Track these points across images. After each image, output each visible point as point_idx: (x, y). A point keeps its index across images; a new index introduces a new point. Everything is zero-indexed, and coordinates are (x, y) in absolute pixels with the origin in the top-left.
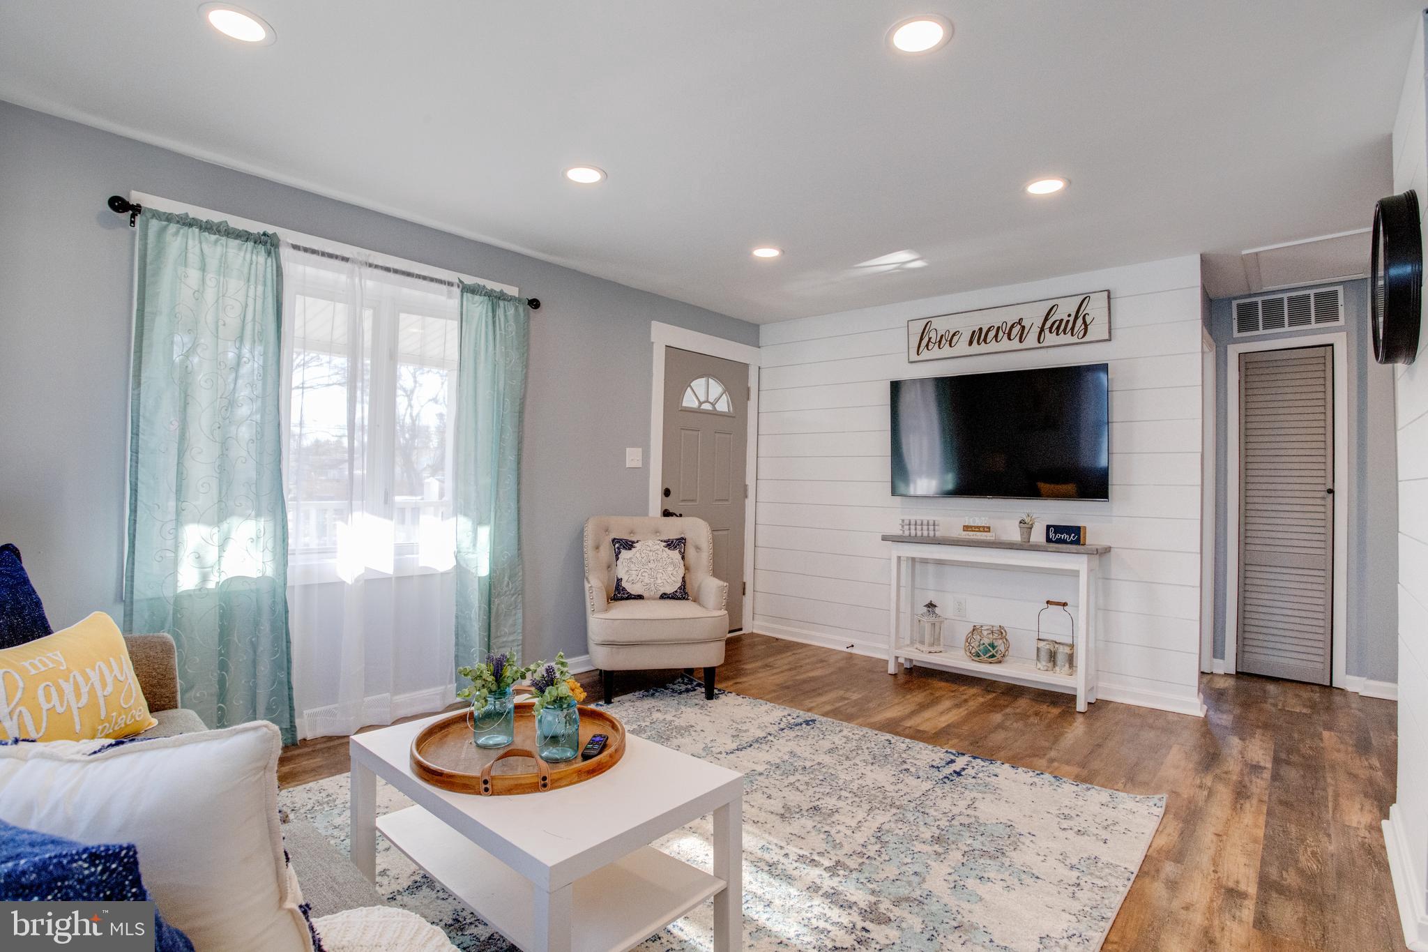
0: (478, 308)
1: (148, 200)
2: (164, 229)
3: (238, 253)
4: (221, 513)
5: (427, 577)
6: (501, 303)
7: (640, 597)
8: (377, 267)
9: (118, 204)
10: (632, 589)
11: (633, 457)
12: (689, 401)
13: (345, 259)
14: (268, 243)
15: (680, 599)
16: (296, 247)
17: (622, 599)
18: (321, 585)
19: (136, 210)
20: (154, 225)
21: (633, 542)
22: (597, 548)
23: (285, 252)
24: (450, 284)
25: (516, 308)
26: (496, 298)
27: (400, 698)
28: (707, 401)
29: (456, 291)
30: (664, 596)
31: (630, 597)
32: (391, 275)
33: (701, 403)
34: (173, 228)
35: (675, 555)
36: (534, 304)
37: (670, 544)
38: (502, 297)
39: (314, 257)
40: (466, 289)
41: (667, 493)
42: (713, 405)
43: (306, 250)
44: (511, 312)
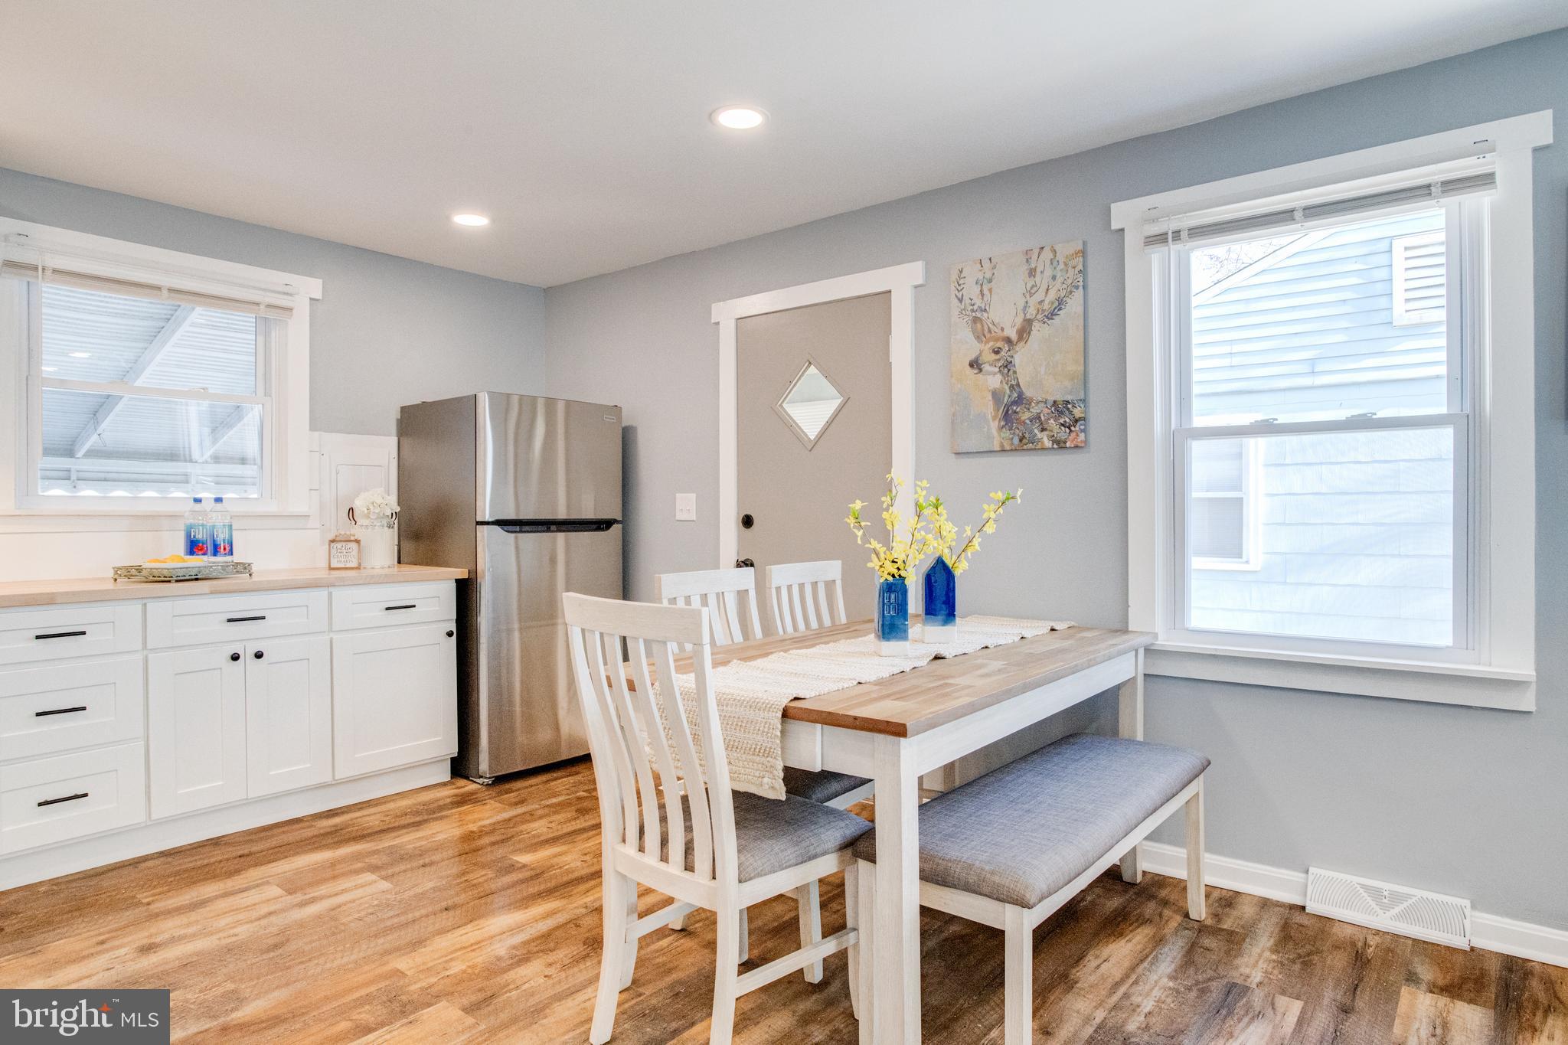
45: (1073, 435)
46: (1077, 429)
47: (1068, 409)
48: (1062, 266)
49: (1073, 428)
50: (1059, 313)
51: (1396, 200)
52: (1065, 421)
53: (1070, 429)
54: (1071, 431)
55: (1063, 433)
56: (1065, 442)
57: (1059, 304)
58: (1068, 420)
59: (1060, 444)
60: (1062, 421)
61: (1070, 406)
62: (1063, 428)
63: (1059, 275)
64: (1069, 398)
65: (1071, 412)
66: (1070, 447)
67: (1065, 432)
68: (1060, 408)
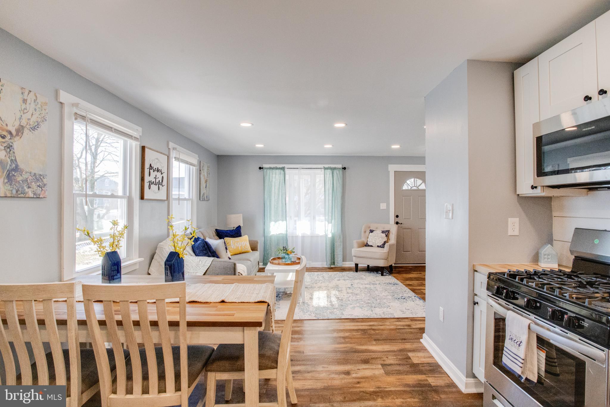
0: (329, 172)
1: (265, 166)
2: (267, 171)
3: (278, 171)
4: (276, 221)
5: (317, 236)
6: (335, 170)
7: (372, 246)
8: (304, 168)
9: (260, 168)
10: (370, 244)
11: (383, 206)
12: (405, 187)
13: (298, 168)
14: (283, 169)
15: (382, 247)
16: (288, 168)
17: (367, 246)
18: (295, 236)
19: (262, 168)
20: (265, 170)
21: (374, 231)
22: (365, 232)
23: (286, 170)
24: (321, 168)
25: (339, 171)
26: (333, 169)
27: (314, 263)
28: (415, 186)
29: (323, 170)
30: (378, 246)
31: (369, 246)
32: (307, 169)
33: (411, 187)
34: (268, 170)
35: (384, 235)
36: (345, 168)
37: (383, 232)
38: (335, 168)
39: (291, 169)
40: (325, 169)
41: (397, 216)
42: (418, 187)
43: (290, 168)
44: (338, 172)
45: (43, 191)
46: (45, 189)
47: (41, 178)
48: (39, 106)
49: (43, 188)
50: (37, 129)
51: (127, 137)
52: (40, 185)
53: (42, 189)
54: (42, 190)
55: (39, 191)
56: (40, 195)
57: (38, 124)
58: (41, 184)
59: (37, 197)
60: (38, 184)
61: (42, 177)
62: (38, 188)
63: (38, 110)
64: (41, 173)
65: (42, 181)
66: (42, 198)
67: (40, 190)
68: (39, 178)
